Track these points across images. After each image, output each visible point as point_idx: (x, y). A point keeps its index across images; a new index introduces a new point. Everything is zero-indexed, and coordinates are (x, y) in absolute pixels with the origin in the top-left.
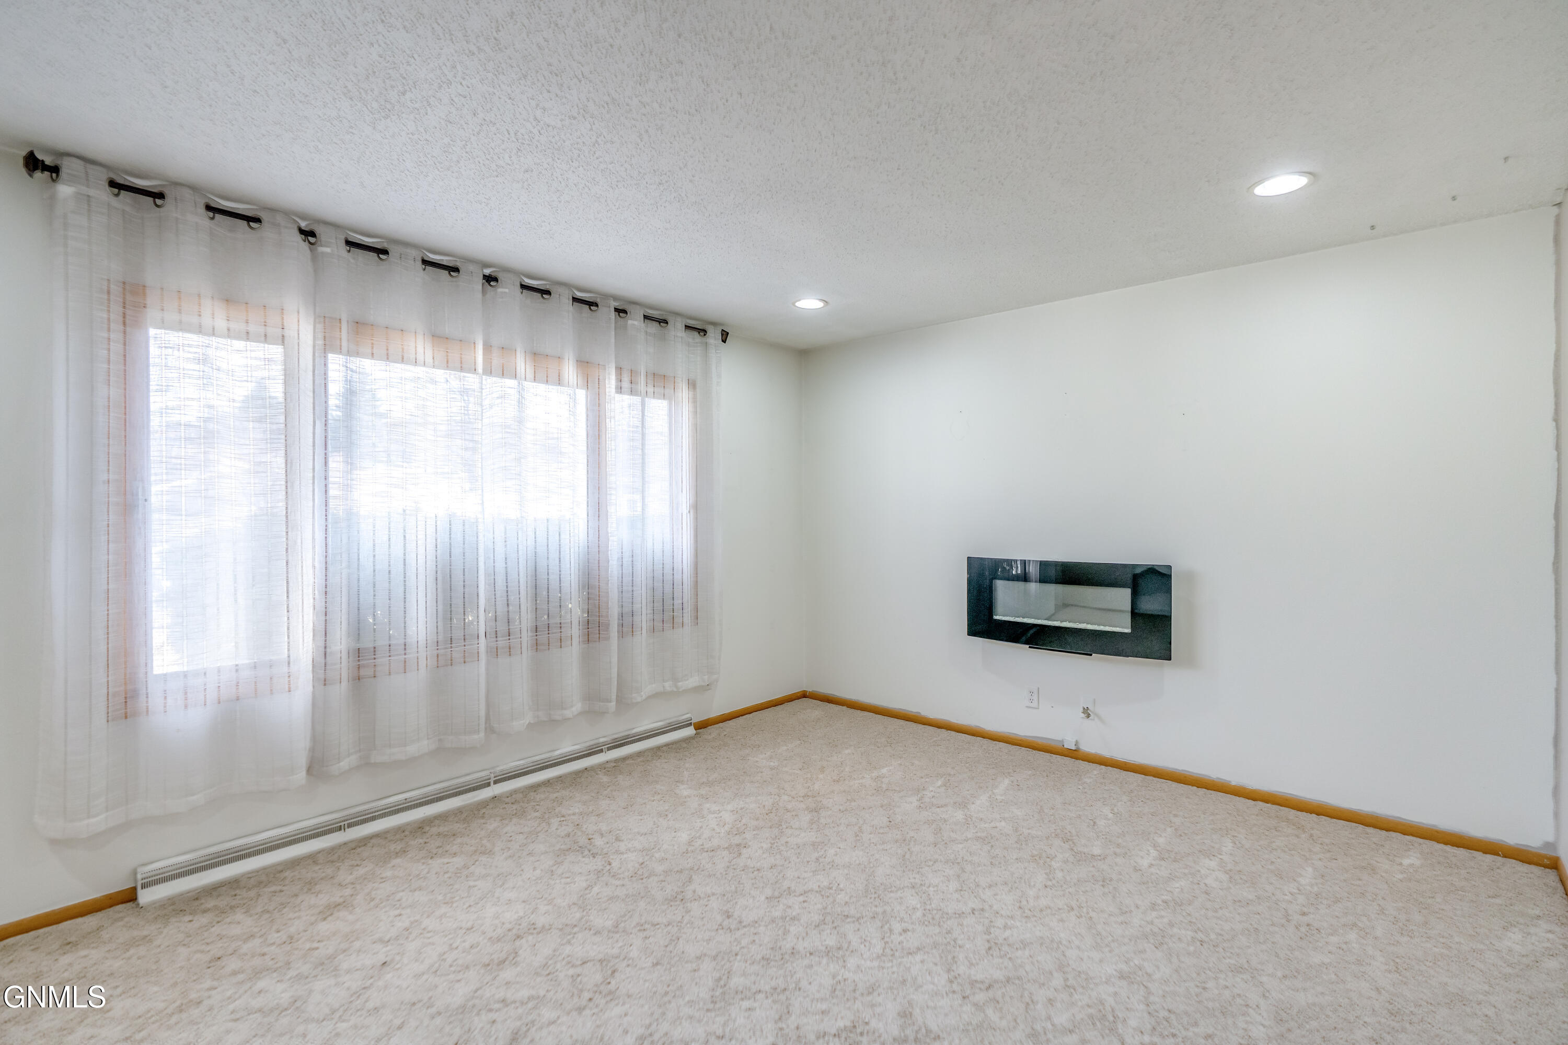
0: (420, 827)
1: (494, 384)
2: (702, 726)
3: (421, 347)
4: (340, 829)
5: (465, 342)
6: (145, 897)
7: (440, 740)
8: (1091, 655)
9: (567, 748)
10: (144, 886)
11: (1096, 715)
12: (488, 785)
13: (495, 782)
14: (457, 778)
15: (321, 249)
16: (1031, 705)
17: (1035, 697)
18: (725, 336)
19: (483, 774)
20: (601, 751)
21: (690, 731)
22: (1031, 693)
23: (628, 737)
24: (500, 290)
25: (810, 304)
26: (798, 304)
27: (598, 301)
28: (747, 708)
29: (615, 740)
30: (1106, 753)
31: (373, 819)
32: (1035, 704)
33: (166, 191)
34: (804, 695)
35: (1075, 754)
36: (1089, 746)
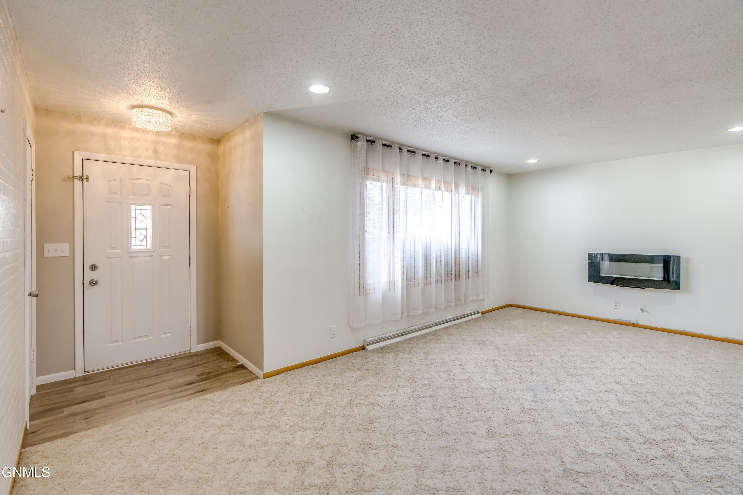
0: (423, 336)
1: (438, 194)
2: (483, 313)
3: (421, 183)
4: (403, 335)
5: (430, 180)
6: (369, 348)
7: (424, 310)
8: (644, 288)
9: (449, 317)
10: (368, 345)
11: (646, 311)
12: (433, 326)
13: (435, 326)
14: (426, 323)
15: (402, 153)
16: (616, 307)
17: (618, 304)
18: (491, 171)
19: (431, 323)
20: (458, 319)
21: (480, 315)
22: (616, 303)
23: (464, 315)
24: (438, 162)
25: (532, 161)
26: (527, 162)
27: (460, 163)
28: (494, 308)
29: (462, 316)
30: (650, 325)
31: (409, 333)
32: (618, 307)
33: (375, 140)
34: (509, 305)
35: (635, 325)
36: (641, 323)
